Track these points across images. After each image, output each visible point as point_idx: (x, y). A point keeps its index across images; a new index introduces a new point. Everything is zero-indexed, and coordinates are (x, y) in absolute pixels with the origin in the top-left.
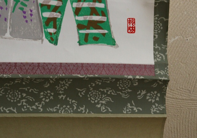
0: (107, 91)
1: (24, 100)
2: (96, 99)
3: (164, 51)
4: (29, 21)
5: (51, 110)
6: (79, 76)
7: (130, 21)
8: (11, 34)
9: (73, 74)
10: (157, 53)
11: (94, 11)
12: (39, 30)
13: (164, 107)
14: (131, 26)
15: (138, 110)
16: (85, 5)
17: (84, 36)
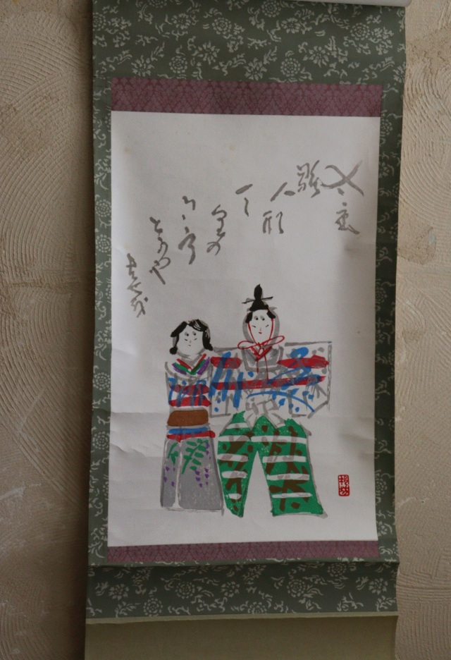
0: (314, 580)
1: (199, 596)
2: (298, 592)
3: (391, 521)
4: (204, 485)
5: (237, 608)
6: (276, 560)
7: (342, 479)
8: (180, 503)
9: (268, 557)
10: (381, 523)
11: (292, 467)
12: (218, 496)
13: (394, 601)
14: (344, 485)
15: (358, 605)
16: (280, 459)
17: (279, 502)
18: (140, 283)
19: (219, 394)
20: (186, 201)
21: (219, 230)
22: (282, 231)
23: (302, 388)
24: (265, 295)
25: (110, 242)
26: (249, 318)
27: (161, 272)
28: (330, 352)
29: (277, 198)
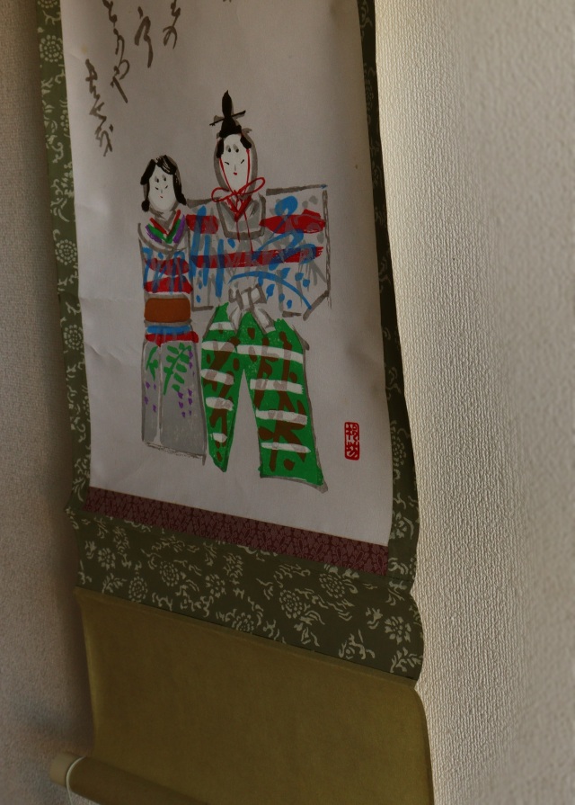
0: (310, 597)
1: (184, 587)
2: (294, 611)
3: (413, 514)
4: (187, 415)
5: (222, 616)
7: (349, 429)
8: (162, 438)
9: (239, 543)
10: (399, 515)
11: (285, 401)
13: (419, 661)
14: (353, 441)
15: (368, 655)
16: (270, 385)
17: (269, 456)
18: (103, 104)
19: (200, 273)
21: (173, 6)
23: (294, 267)
24: (236, 110)
25: (61, 45)
26: (220, 150)
27: (121, 83)
28: (325, 203)
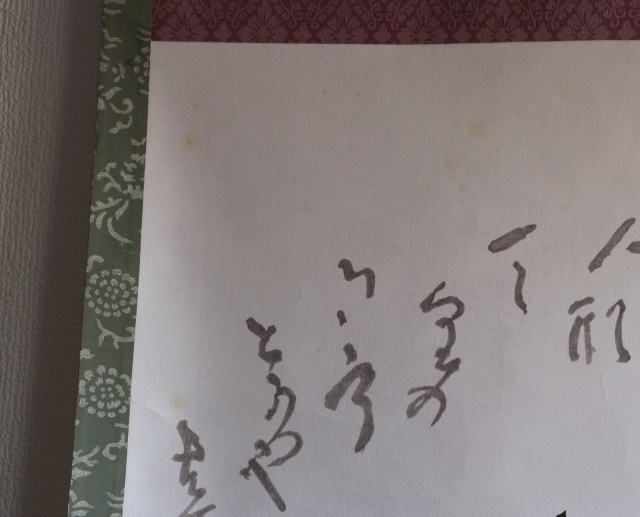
18: (211, 507)
20: (350, 274)
21: (442, 353)
22: (625, 356)
25: (127, 389)
27: (274, 475)
29: (607, 262)
